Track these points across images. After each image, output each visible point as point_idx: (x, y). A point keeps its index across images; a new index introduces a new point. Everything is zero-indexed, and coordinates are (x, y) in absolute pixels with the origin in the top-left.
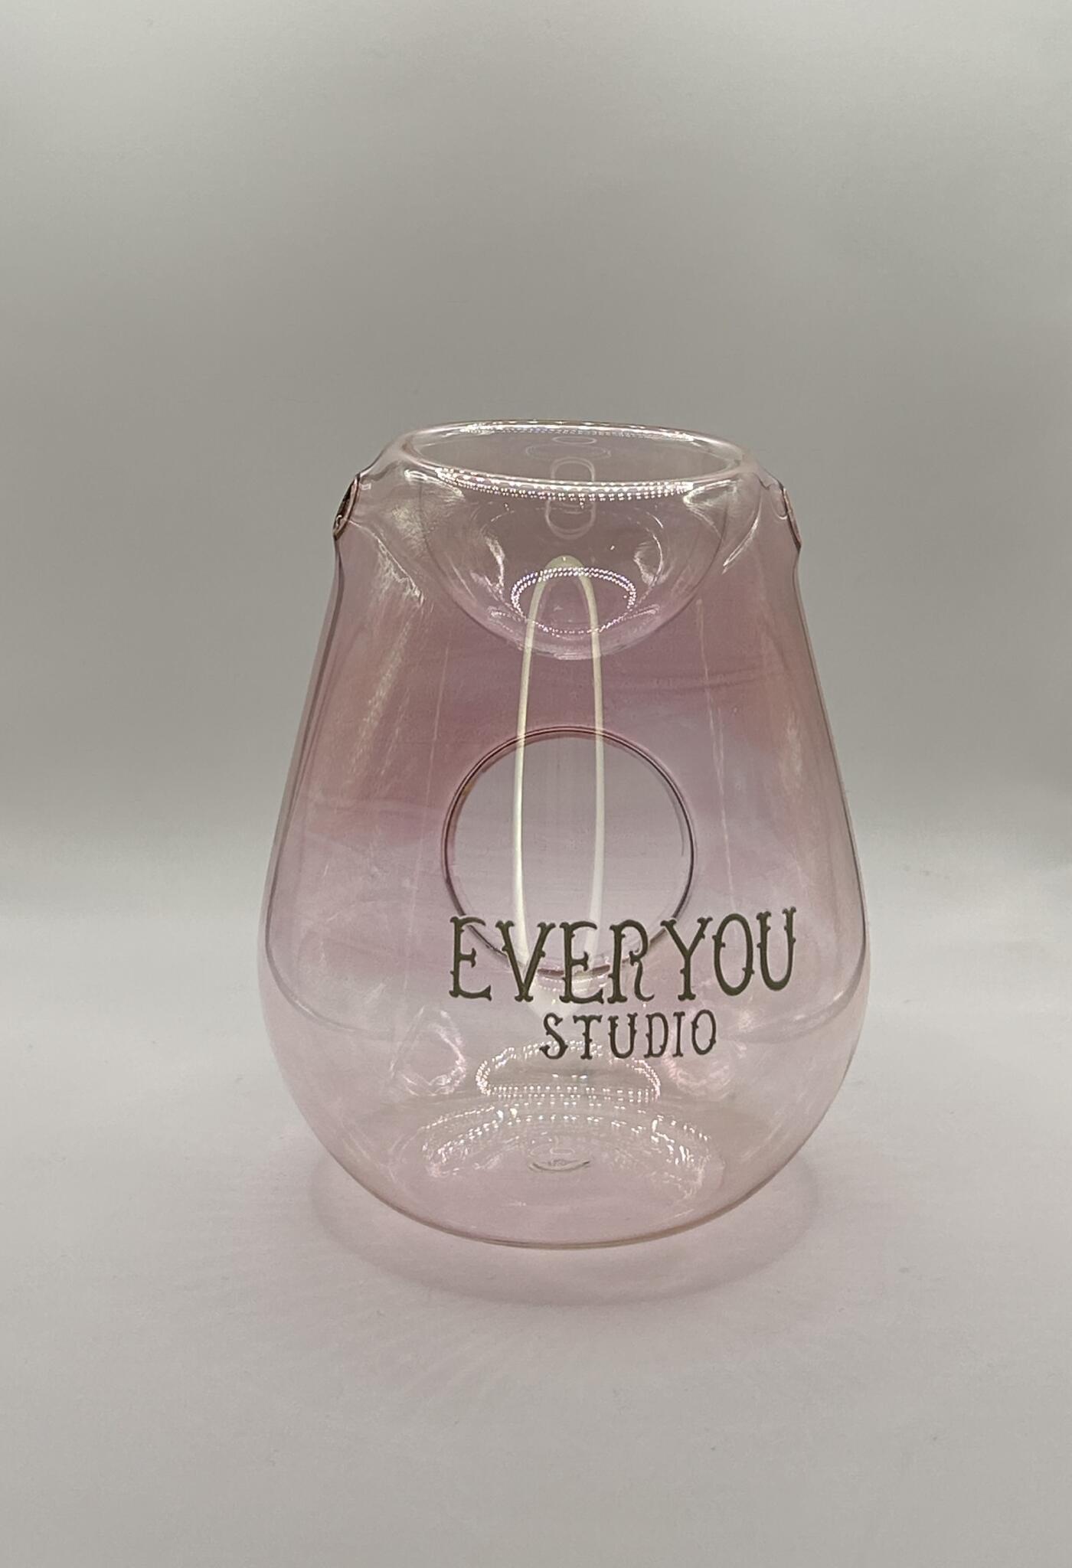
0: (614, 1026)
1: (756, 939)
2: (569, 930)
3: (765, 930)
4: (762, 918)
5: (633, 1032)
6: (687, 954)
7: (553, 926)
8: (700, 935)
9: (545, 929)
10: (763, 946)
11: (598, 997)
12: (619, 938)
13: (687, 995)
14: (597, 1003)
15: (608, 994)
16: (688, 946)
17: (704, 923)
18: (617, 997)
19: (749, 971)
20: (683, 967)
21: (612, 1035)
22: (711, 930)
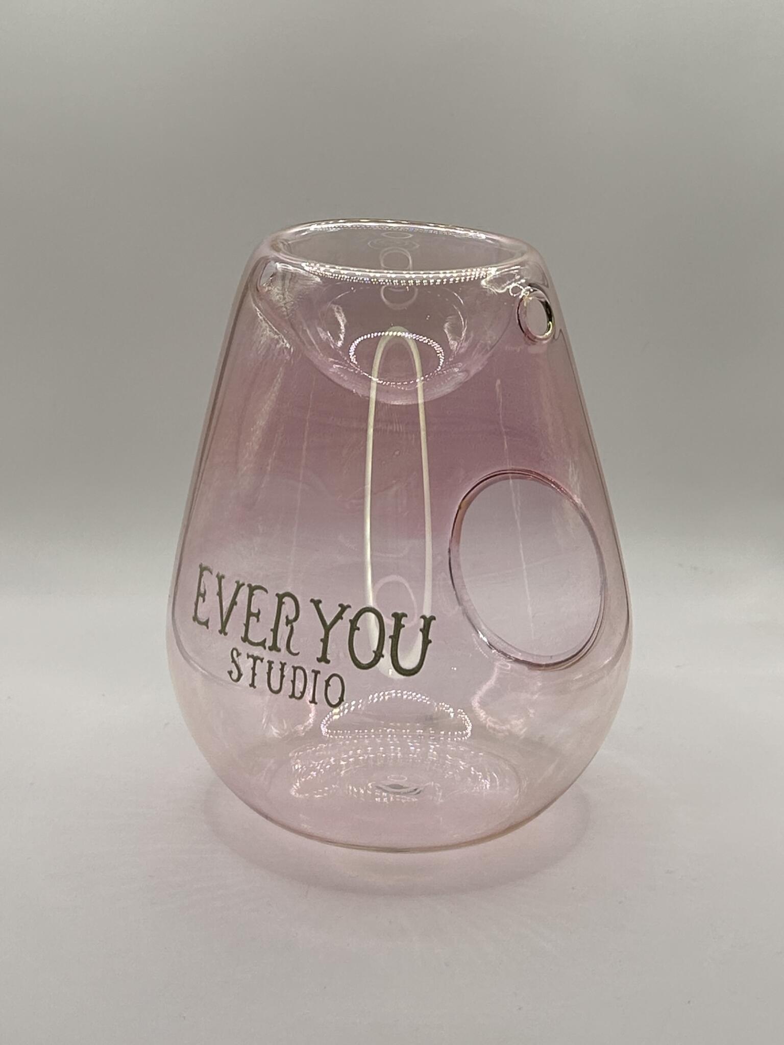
0: (270, 668)
1: (389, 631)
2: (252, 589)
3: (398, 627)
4: (398, 617)
5: (282, 676)
6: (327, 629)
7: (243, 584)
8: (339, 617)
9: (239, 586)
10: (395, 638)
11: (262, 644)
12: (280, 604)
13: (324, 659)
14: (261, 648)
15: (269, 643)
16: (328, 623)
17: (343, 608)
18: (274, 648)
19: (378, 655)
20: (323, 637)
21: (269, 674)
22: (349, 615)
